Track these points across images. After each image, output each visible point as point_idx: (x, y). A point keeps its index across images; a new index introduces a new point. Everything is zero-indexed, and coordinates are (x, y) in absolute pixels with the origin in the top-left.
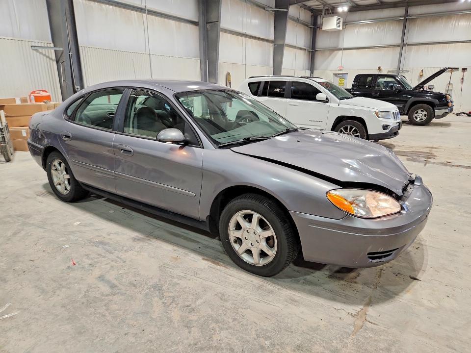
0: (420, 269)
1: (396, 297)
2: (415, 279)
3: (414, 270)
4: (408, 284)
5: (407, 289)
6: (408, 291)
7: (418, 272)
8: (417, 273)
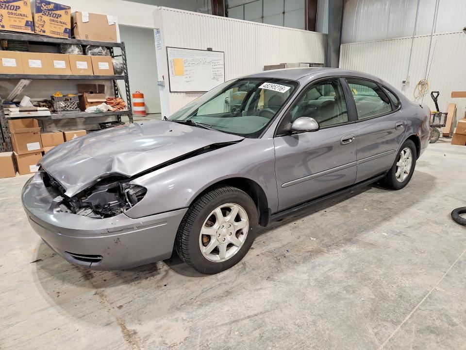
0: (38, 272)
1: (41, 242)
2: (37, 261)
3: (43, 268)
4: (39, 255)
5: (37, 251)
6: (35, 250)
7: (38, 269)
8: (39, 267)
